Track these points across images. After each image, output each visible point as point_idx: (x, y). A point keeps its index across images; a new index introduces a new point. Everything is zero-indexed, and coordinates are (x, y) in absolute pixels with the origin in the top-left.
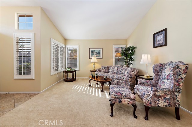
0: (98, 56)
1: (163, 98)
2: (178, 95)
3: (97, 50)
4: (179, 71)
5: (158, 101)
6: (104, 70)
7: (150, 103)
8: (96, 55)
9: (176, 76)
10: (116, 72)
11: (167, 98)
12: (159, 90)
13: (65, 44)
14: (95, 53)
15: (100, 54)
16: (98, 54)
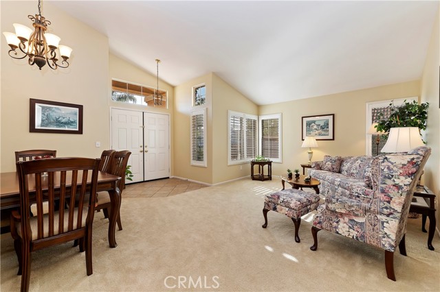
0: (323, 133)
1: (347, 219)
2: (387, 222)
3: (320, 121)
4: (388, 168)
5: (335, 223)
7: (319, 223)
8: (317, 132)
9: (380, 178)
11: (357, 223)
12: (334, 200)
13: (258, 115)
14: (315, 127)
15: (328, 127)
16: (322, 128)
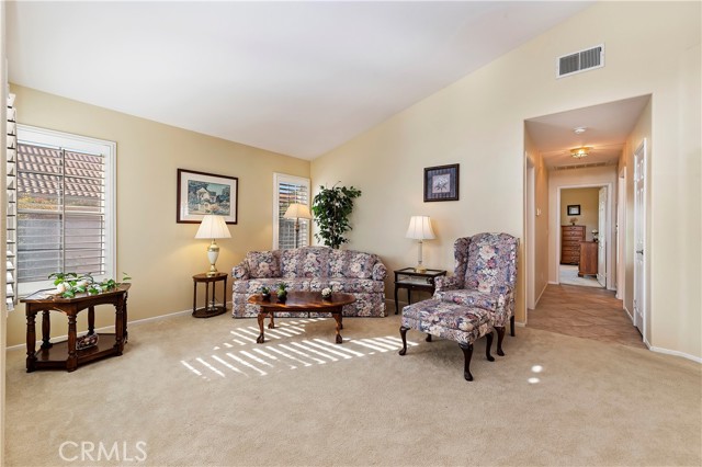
3: (216, 185)
6: (267, 269)
10: (312, 270)
15: (228, 201)
